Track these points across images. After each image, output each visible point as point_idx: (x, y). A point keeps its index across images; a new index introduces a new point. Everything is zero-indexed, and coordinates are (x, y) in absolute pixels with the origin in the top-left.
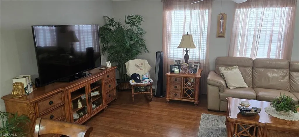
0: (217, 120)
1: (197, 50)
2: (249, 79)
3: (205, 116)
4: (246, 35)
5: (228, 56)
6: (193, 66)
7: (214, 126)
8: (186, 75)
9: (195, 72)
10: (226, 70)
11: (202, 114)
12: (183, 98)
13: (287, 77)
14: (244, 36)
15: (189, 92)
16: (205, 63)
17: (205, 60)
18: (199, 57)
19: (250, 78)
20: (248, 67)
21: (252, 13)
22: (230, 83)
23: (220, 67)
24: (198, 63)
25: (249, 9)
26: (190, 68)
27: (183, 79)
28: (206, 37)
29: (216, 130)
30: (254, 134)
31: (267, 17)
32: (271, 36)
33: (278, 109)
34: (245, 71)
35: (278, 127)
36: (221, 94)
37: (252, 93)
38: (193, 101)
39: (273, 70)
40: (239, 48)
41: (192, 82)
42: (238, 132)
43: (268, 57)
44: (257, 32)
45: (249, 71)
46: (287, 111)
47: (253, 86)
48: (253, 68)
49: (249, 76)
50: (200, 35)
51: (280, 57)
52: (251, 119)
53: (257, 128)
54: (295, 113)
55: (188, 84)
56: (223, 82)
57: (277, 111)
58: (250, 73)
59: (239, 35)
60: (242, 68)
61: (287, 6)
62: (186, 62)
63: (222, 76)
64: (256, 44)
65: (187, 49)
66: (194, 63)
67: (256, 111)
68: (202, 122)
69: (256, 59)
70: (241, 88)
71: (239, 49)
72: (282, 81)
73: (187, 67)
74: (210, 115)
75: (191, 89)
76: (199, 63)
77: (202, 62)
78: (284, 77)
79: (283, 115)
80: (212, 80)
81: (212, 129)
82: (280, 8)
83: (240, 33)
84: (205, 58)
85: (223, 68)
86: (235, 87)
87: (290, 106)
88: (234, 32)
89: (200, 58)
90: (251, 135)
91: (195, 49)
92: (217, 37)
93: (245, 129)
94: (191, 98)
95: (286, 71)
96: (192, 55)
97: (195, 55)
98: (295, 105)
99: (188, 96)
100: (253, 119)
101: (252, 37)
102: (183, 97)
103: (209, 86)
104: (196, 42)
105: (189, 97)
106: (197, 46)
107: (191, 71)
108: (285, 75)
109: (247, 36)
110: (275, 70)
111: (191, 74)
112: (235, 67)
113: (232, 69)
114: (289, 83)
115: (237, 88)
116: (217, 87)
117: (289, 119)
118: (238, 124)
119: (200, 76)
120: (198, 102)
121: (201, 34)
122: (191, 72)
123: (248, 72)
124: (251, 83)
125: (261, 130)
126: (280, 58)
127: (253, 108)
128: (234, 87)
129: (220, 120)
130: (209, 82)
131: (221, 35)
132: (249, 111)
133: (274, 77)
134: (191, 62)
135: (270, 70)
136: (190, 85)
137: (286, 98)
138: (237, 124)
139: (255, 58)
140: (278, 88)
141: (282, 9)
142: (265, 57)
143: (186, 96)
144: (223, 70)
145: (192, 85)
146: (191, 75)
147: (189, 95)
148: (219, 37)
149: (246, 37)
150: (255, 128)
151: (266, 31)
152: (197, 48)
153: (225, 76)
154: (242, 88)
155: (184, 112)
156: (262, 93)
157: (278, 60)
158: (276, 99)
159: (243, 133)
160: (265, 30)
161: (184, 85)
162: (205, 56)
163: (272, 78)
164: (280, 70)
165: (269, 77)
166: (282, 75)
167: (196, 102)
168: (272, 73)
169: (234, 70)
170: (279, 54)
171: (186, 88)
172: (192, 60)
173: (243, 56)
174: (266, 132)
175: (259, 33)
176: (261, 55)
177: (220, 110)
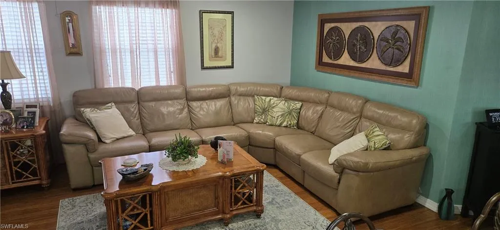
0: (90, 202)
1: (30, 82)
2: (136, 121)
3: (67, 203)
4: (118, 51)
5: (95, 87)
6: (26, 115)
7: (87, 215)
8: (12, 133)
9: (31, 125)
10: (95, 112)
11: (61, 201)
12: (13, 183)
13: (186, 110)
14: (116, 52)
15: (25, 167)
16: (54, 104)
17: (51, 100)
18: (37, 94)
19: (137, 119)
20: (131, 102)
21: (120, 14)
22: (105, 133)
23: (83, 109)
24: (35, 107)
25: (115, 8)
26: (17, 119)
27: (6, 143)
28: (44, 54)
29: (90, 221)
30: (148, 206)
31: (144, 23)
32: (156, 52)
33: (175, 159)
34: (128, 110)
35: (178, 184)
36: (92, 156)
37: (143, 143)
38: (36, 182)
39: (166, 102)
40: (111, 72)
41: (29, 146)
42: (123, 212)
43: (158, 85)
44: (134, 46)
45: (133, 108)
46: (185, 158)
47: (144, 131)
48: (138, 103)
49: (135, 117)
50: (29, 51)
51: (173, 82)
52: (140, 185)
53: (150, 196)
54: (195, 158)
55: (22, 150)
56: (91, 134)
57: (175, 161)
58: (135, 112)
59: (107, 51)
60: (122, 106)
61: (168, 8)
62: (6, 109)
63: (88, 124)
64: (137, 64)
65: (3, 81)
66: (28, 107)
67: (145, 170)
68: (62, 216)
69: (141, 89)
70: (124, 138)
71: (112, 74)
72: (180, 116)
73: (11, 118)
74: (76, 198)
75: (29, 160)
76: (38, 106)
77: (46, 104)
78: (182, 110)
79: (183, 165)
80: (70, 135)
81: (83, 222)
82: (160, 10)
83: (107, 47)
84: (50, 96)
85: (88, 110)
86: (115, 139)
87: (188, 151)
88: (97, 46)
89: (40, 96)
90: (143, 208)
91: (23, 81)
92: (67, 55)
93: (133, 204)
94: (32, 178)
95: (183, 101)
96: (20, 92)
97: (25, 91)
98: (194, 147)
99: (24, 175)
100: (144, 184)
101: (128, 54)
102: (13, 179)
103: (65, 146)
104: (22, 66)
105: (27, 177)
106: (29, 74)
107: (22, 125)
108: (182, 107)
109: (120, 52)
110: (170, 102)
111: (25, 130)
112: (110, 104)
113: (106, 109)
114: (189, 118)
115: (118, 139)
116: (82, 146)
117: (190, 168)
118: (121, 198)
119: (44, 132)
120: (49, 180)
121: (31, 49)
122: (23, 127)
123: (132, 110)
124: (140, 127)
125: (156, 196)
126: (173, 84)
127: (142, 165)
128: (113, 139)
129: (96, 201)
130: (63, 138)
131: (74, 51)
132: (136, 172)
133: (169, 112)
134: (21, 105)
135: (163, 102)
136: (26, 152)
137: (183, 140)
138: (119, 199)
139: (139, 87)
140: (177, 127)
141: (162, 11)
142: (154, 84)
143: (19, 176)
144: (89, 113)
145: (29, 151)
146: (24, 132)
147: (26, 173)
148: (71, 54)
149: (118, 54)
150: (148, 195)
151: (147, 44)
152: (29, 78)
153: (94, 124)
154: (126, 137)
155: (19, 209)
156: (157, 139)
157: (170, 87)
158: (170, 144)
159: (132, 210)
160: (145, 42)
161: (11, 156)
162: (49, 92)
163: (167, 115)
164: (175, 101)
165: (163, 114)
166: (179, 107)
167: (44, 182)
168: (166, 107)
169: (109, 110)
170: (171, 77)
171: (15, 160)
172: (21, 101)
173: (120, 86)
174: (163, 196)
175: (138, 47)
176: (147, 81)
177: (96, 184)
